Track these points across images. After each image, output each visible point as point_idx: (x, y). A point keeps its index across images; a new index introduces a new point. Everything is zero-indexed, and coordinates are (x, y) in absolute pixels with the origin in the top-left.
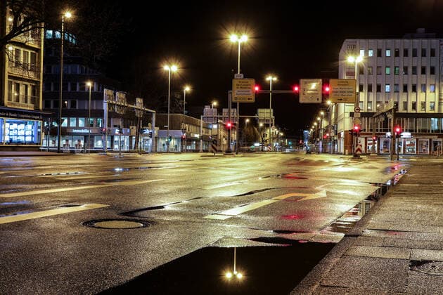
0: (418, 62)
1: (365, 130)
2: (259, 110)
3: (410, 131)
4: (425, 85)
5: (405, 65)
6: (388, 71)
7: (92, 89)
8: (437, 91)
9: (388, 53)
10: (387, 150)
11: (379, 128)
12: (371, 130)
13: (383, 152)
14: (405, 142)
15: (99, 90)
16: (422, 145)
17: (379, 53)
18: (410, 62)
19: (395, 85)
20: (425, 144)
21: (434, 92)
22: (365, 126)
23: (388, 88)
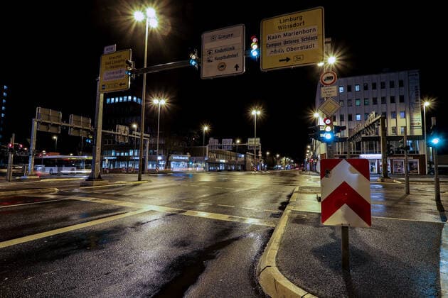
0: (388, 93)
1: (339, 153)
2: (249, 140)
3: (381, 153)
4: (395, 112)
5: (375, 97)
6: (358, 103)
8: (408, 117)
9: (357, 88)
11: (352, 151)
12: (345, 153)
14: (378, 163)
16: (396, 165)
17: (349, 89)
18: (379, 93)
19: (366, 114)
20: (399, 164)
21: (405, 117)
23: (358, 117)
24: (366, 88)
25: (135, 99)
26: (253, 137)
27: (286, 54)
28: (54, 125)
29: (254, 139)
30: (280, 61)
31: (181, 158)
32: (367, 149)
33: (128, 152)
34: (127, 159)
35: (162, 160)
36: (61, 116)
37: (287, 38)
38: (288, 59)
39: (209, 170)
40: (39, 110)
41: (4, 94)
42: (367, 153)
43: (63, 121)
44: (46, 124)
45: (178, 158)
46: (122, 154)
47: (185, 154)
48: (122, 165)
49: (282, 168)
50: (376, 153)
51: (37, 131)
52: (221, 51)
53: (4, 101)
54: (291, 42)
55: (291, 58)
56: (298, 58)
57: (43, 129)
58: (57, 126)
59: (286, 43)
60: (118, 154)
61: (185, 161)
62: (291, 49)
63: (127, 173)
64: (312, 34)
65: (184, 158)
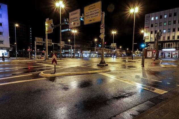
3: (175, 48)
5: (175, 20)
6: (165, 24)
7: (71, 42)
9: (165, 16)
10: (162, 56)
13: (160, 57)
14: (172, 53)
15: (72, 42)
17: (161, 17)
19: (168, 29)
22: (152, 47)
23: (165, 31)
24: (170, 16)
25: (70, 30)
26: (113, 43)
27: (91, 19)
28: (40, 43)
29: (113, 44)
30: (89, 21)
31: (87, 52)
32: (166, 47)
33: (68, 50)
34: (68, 53)
35: (80, 53)
36: (42, 39)
37: (91, 13)
38: (91, 21)
39: (98, 57)
40: (36, 38)
41: (31, 31)
42: (166, 48)
43: (43, 41)
44: (39, 43)
45: (86, 52)
46: (67, 51)
47: (89, 50)
48: (67, 55)
49: (136, 56)
50: (171, 48)
51: (36, 45)
52: (74, 19)
53: (31, 34)
54: (92, 14)
55: (92, 20)
56: (94, 20)
57: (38, 44)
58: (42, 43)
59: (91, 15)
60: (65, 51)
61: (89, 53)
62: (92, 17)
63: (68, 58)
64: (98, 11)
65: (88, 52)
